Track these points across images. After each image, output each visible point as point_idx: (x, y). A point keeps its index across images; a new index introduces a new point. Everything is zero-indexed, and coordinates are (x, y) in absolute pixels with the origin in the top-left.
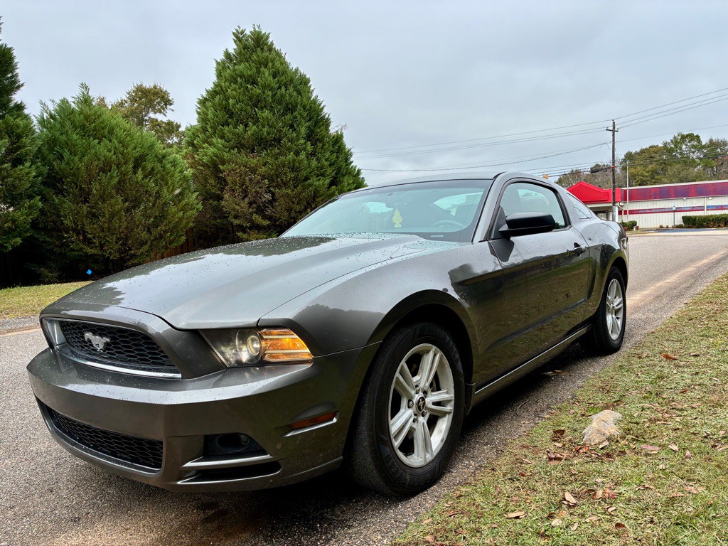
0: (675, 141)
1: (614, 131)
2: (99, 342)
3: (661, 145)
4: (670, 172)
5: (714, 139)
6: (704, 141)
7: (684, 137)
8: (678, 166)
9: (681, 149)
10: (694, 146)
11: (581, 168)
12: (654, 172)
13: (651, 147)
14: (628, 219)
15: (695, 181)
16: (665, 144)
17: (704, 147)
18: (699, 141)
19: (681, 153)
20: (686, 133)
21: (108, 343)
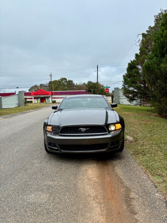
0: (61, 79)
1: (51, 76)
2: (83, 130)
4: (60, 88)
5: (70, 80)
6: (68, 80)
8: (62, 86)
10: (65, 81)
12: (57, 87)
13: (56, 80)
14: (54, 100)
15: (66, 90)
16: (59, 80)
17: (68, 82)
18: (67, 80)
19: (63, 83)
20: (63, 78)
21: (88, 129)
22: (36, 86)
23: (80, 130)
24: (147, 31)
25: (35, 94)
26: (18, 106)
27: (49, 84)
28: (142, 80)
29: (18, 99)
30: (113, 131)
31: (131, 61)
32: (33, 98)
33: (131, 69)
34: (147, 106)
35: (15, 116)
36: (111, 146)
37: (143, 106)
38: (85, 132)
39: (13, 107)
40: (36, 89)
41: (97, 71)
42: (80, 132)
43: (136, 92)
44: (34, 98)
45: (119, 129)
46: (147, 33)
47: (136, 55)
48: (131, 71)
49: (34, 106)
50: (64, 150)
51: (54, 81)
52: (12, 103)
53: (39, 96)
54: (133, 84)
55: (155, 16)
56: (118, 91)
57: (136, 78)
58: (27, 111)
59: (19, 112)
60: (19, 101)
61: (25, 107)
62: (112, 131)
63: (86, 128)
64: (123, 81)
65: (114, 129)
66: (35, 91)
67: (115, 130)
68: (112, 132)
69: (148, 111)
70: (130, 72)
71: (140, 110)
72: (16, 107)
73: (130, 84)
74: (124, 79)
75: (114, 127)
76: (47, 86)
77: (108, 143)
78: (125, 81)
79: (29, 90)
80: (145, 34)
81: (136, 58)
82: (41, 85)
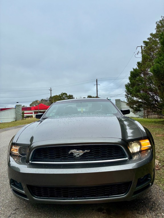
0: (61, 94)
1: (51, 90)
2: (78, 153)
3: (58, 95)
6: (68, 95)
7: (63, 94)
9: (63, 96)
10: (66, 96)
11: (38, 100)
13: (56, 95)
16: (59, 95)
17: (68, 96)
18: (67, 95)
19: (63, 98)
20: (64, 93)
21: (86, 153)
22: (37, 101)
23: (72, 153)
24: (148, 39)
25: (35, 109)
26: (15, 120)
27: (50, 98)
28: (148, 88)
29: (15, 113)
30: (137, 153)
31: (134, 69)
32: (33, 112)
33: (134, 77)
34: (151, 118)
35: (7, 130)
36: (136, 187)
37: (147, 118)
38: (82, 158)
39: (10, 122)
40: (37, 105)
41: (97, 85)
42: (72, 157)
43: (140, 102)
44: (35, 113)
45: (147, 150)
46: (148, 41)
47: (139, 63)
48: (135, 80)
49: (31, 120)
50: (40, 195)
51: (54, 96)
52: (8, 117)
53: (38, 111)
54: (138, 93)
55: (156, 22)
56: (120, 103)
57: (141, 87)
58: (22, 125)
59: (13, 126)
60: (16, 115)
61: (22, 121)
62: (134, 154)
63: (83, 150)
64: (126, 91)
65: (138, 150)
66: (36, 106)
67: (141, 151)
68: (136, 157)
69: (155, 122)
70: (133, 80)
71: (146, 122)
72: (13, 121)
73: (134, 93)
74: (126, 88)
75: (139, 146)
76: (47, 101)
77: (131, 182)
78: (128, 91)
79: (30, 105)
80: (147, 41)
81: (138, 67)
82: (42, 100)
